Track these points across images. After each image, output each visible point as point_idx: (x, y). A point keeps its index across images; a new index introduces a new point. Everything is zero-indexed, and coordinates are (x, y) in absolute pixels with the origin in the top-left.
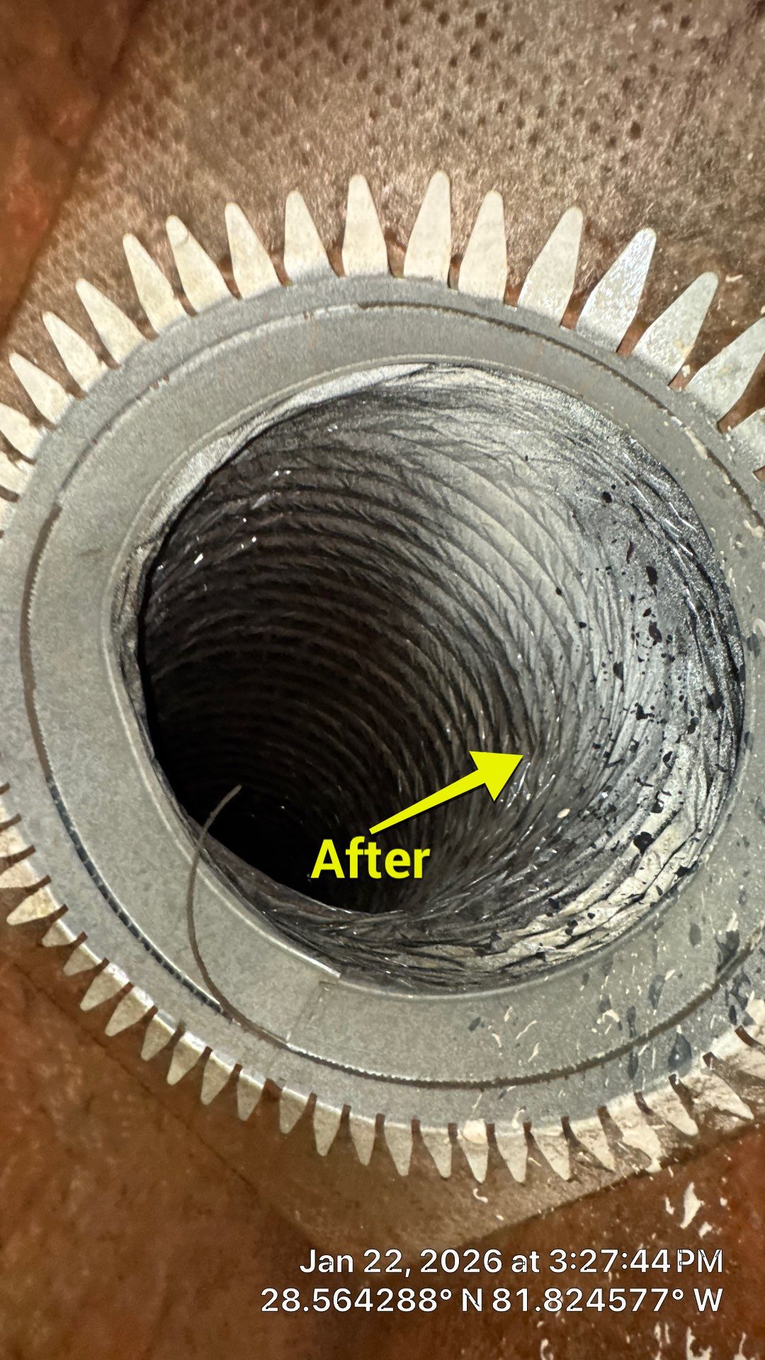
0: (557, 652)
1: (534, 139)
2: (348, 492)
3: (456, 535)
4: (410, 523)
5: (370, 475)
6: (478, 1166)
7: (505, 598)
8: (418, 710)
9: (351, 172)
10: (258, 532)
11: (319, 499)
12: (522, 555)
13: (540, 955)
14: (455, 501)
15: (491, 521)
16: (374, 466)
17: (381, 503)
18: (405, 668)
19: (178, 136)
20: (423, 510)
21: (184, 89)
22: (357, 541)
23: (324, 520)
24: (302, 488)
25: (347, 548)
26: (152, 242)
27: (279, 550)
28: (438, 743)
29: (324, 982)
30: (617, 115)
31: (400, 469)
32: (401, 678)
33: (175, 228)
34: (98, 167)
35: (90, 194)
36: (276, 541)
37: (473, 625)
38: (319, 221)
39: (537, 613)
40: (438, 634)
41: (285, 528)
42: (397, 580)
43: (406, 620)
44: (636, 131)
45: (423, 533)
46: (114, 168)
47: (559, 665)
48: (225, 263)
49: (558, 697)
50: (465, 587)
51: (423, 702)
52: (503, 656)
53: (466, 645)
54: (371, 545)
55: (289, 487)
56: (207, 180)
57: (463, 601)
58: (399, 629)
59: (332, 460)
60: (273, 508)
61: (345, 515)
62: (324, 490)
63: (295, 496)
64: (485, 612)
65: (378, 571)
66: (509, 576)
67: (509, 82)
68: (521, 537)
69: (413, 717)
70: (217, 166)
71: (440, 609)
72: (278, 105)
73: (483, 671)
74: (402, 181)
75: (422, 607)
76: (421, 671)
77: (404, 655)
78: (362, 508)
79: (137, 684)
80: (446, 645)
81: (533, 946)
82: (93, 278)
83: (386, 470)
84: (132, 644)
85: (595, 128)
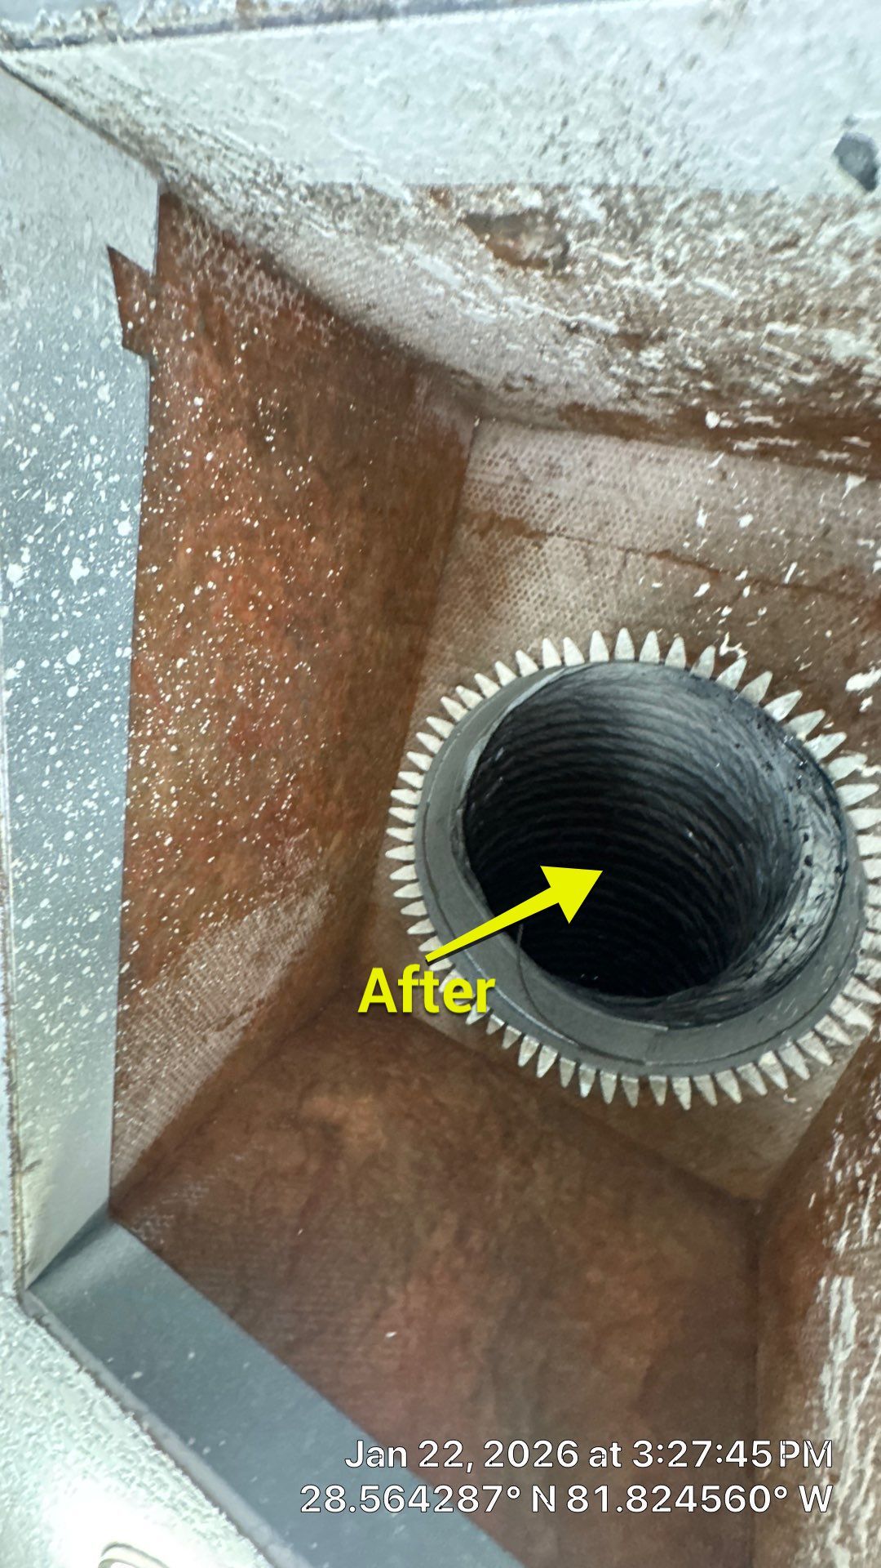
0: (737, 769)
1: (572, 619)
2: (549, 726)
3: (631, 721)
4: (598, 726)
5: (560, 711)
6: (780, 1080)
7: (686, 747)
8: (668, 854)
9: (515, 650)
10: (504, 773)
11: (533, 738)
12: (677, 717)
13: (785, 961)
14: (618, 704)
15: (648, 706)
16: (561, 707)
17: (575, 723)
18: (645, 827)
19: (451, 660)
20: (603, 716)
21: (450, 647)
22: (570, 751)
23: (545, 748)
24: (522, 736)
25: (566, 758)
26: (452, 695)
27: (519, 779)
28: (696, 875)
29: (659, 1034)
30: (596, 603)
31: (577, 702)
32: (645, 835)
33: (460, 689)
34: (424, 679)
35: (424, 689)
36: (516, 773)
37: (675, 773)
38: (509, 667)
39: (711, 749)
40: (656, 790)
41: (517, 764)
42: (608, 765)
43: (628, 790)
44: (604, 605)
45: (610, 729)
46: (430, 678)
47: (743, 777)
48: (479, 691)
49: (755, 799)
50: (656, 751)
51: (670, 847)
52: (707, 786)
53: (680, 790)
54: (579, 750)
55: (514, 738)
56: (466, 670)
57: (659, 760)
58: (625, 798)
59: (534, 715)
60: (506, 755)
61: (554, 739)
62: (534, 732)
63: (519, 743)
64: (678, 761)
65: (591, 764)
66: (680, 732)
67: (557, 608)
68: (670, 707)
69: (668, 862)
70: (468, 664)
71: (647, 772)
72: (483, 640)
73: (700, 802)
74: (534, 645)
75: (634, 776)
76: (657, 823)
77: (639, 816)
78: (563, 731)
79: (477, 886)
80: (665, 795)
81: (779, 957)
82: (433, 714)
83: (569, 706)
84: (468, 864)
85: (590, 610)
